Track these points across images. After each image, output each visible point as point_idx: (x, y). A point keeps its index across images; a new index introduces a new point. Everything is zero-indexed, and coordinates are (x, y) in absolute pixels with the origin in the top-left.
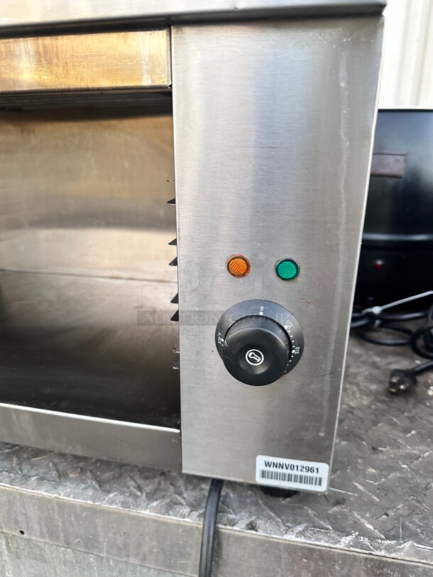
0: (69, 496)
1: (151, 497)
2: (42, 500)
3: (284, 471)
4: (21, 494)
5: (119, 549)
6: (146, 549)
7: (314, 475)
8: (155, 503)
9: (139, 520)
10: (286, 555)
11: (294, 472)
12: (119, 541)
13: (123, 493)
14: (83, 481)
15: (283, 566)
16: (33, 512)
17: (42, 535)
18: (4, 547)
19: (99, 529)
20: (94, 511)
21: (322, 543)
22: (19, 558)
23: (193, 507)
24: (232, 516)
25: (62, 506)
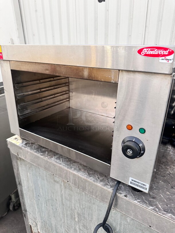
0: (81, 175)
1: (101, 181)
2: (74, 174)
3: (135, 183)
4: (69, 172)
5: (91, 192)
6: (97, 194)
7: (145, 187)
8: (102, 183)
9: (97, 186)
10: (134, 207)
11: (139, 184)
12: (91, 190)
13: (94, 178)
14: (85, 172)
16: (71, 177)
17: (72, 184)
18: (63, 184)
19: (87, 186)
20: (86, 181)
22: (66, 188)
23: (111, 187)
24: (121, 192)
25: (79, 177)
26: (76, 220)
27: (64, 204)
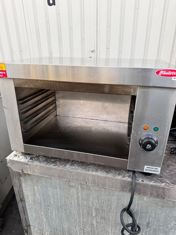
0: (100, 174)
1: (119, 174)
2: (93, 175)
3: (151, 169)
4: (88, 174)
6: (117, 186)
7: (157, 170)
8: (120, 176)
9: (116, 180)
10: (150, 187)
11: (153, 169)
12: (111, 185)
13: (112, 174)
14: (102, 171)
15: (149, 190)
16: (90, 178)
17: (91, 184)
19: (107, 182)
20: (106, 178)
21: (158, 184)
23: (129, 177)
24: (138, 179)
25: (98, 176)
26: (94, 215)
27: (80, 204)
